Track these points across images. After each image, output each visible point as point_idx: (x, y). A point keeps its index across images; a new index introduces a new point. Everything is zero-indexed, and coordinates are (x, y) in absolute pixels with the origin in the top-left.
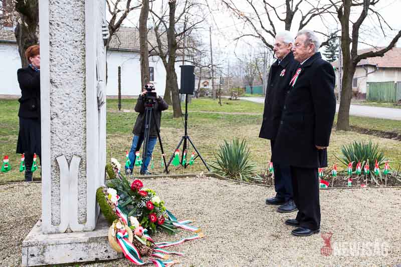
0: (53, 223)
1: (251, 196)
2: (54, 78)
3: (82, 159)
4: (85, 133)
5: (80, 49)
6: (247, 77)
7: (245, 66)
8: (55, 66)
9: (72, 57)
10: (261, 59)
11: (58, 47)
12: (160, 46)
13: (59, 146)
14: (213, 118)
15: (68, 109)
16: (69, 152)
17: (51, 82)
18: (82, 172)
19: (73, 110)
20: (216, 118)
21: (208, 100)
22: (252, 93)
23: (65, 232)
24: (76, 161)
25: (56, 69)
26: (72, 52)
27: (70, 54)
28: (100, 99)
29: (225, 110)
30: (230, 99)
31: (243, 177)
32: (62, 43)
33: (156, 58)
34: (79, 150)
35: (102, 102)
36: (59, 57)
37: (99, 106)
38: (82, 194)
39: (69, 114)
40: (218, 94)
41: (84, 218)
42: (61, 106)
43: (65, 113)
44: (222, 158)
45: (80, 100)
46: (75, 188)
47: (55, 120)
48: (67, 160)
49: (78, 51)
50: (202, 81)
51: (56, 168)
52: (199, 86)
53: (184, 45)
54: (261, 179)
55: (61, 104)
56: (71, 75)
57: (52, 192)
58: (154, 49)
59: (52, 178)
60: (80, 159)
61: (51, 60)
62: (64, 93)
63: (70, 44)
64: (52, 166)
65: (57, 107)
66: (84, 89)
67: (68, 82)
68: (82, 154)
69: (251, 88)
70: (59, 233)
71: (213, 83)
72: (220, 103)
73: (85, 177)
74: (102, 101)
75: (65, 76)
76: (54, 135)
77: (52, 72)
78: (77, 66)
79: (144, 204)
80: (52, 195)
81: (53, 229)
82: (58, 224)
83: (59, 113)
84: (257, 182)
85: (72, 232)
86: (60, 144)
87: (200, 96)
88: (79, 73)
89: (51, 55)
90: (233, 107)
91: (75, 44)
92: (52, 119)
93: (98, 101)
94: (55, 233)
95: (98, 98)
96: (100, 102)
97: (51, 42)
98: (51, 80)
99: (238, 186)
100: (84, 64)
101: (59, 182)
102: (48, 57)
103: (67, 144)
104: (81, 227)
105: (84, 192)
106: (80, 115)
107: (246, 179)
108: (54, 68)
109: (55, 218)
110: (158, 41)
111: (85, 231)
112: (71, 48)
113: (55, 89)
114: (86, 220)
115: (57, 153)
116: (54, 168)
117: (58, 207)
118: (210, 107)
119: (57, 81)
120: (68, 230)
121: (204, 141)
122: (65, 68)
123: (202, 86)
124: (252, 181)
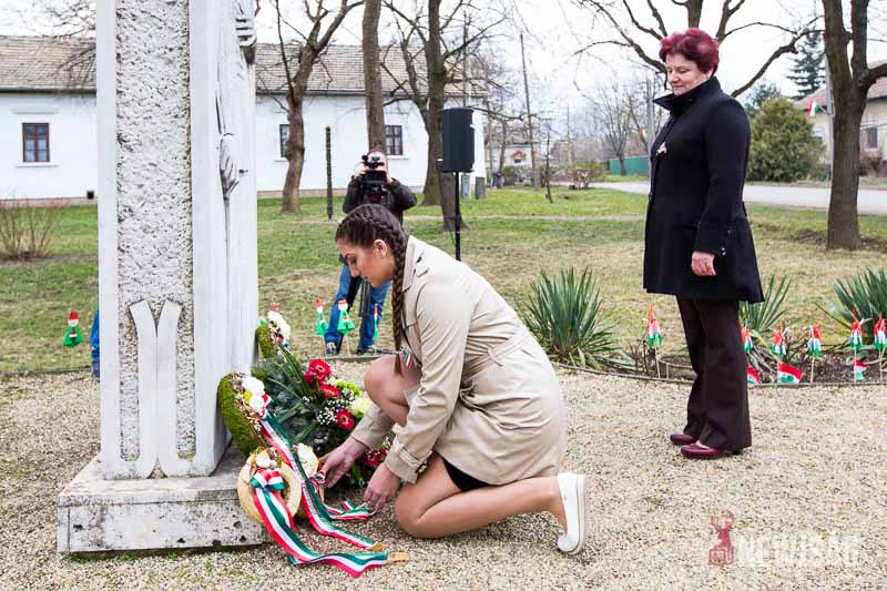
0: (123, 454)
1: (602, 401)
2: (126, 131)
3: (183, 309)
4: (191, 249)
5: (178, 65)
6: (610, 139)
7: (604, 115)
8: (126, 104)
9: (163, 84)
10: (641, 97)
11: (133, 63)
12: (413, 81)
13: (135, 280)
14: (531, 228)
15: (155, 198)
16: (157, 292)
17: (120, 139)
18: (185, 338)
19: (165, 200)
20: (538, 228)
21: (523, 191)
22: (623, 173)
23: (150, 477)
24: (171, 313)
25: (128, 111)
26: (163, 73)
27: (158, 77)
28: (226, 174)
29: (559, 210)
30: (573, 188)
31: (587, 358)
32: (143, 56)
33: (407, 105)
34: (178, 289)
35: (232, 183)
36: (135, 84)
37: (225, 191)
38: (186, 389)
39: (157, 210)
40: (544, 178)
41: (189, 446)
42: (140, 192)
43: (148, 207)
44: (535, 313)
45: (178, 176)
46: (169, 376)
47: (128, 223)
48: (153, 311)
49: (174, 71)
50: (509, 152)
51: (130, 328)
52: (502, 163)
53: (464, 75)
54: (633, 363)
55: (141, 186)
56: (161, 122)
57: (122, 384)
58: (400, 86)
59: (121, 353)
60: (179, 308)
61: (119, 92)
62: (147, 163)
63: (159, 56)
64: (121, 325)
65: (132, 192)
66: (188, 152)
67: (155, 138)
68: (185, 298)
69: (622, 161)
70: (137, 478)
71: (533, 153)
72: (549, 196)
73: (192, 349)
74: (232, 178)
75: (148, 126)
76: (126, 256)
77: (122, 117)
78: (174, 103)
79: (331, 415)
80: (121, 392)
81: (124, 469)
82: (136, 457)
83: (136, 206)
84: (623, 371)
85: (165, 476)
86: (139, 276)
87: (506, 184)
88: (176, 117)
89: (120, 82)
90: (580, 204)
91: (170, 55)
92: (120, 221)
93: (223, 180)
94: (129, 478)
95: (222, 172)
96: (228, 182)
97: (118, 55)
98: (119, 135)
99: (572, 378)
100: (187, 98)
101: (136, 360)
102: (114, 86)
103: (152, 276)
104: (184, 467)
105: (188, 385)
106: (179, 210)
107: (595, 363)
108: (126, 109)
109: (127, 444)
110: (410, 69)
111: (191, 476)
112: (161, 65)
113: (127, 155)
114: (194, 449)
115: (129, 296)
116: (125, 330)
117: (134, 418)
118: (526, 207)
119: (131, 134)
120: (157, 472)
121: (507, 281)
122: (148, 108)
123: (509, 162)
124: (608, 366)
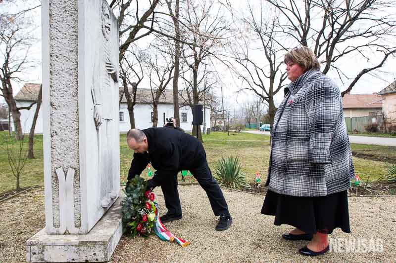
0: (54, 225)
2: (53, 101)
3: (76, 171)
4: (78, 148)
5: (74, 75)
8: (54, 91)
9: (68, 83)
11: (57, 75)
13: (58, 159)
15: (65, 128)
16: (66, 164)
17: (52, 105)
18: (77, 182)
19: (69, 129)
23: (64, 234)
24: (71, 172)
25: (55, 94)
26: (67, 78)
27: (66, 80)
31: (236, 185)
32: (60, 72)
34: (74, 163)
36: (57, 83)
38: (77, 201)
39: (66, 132)
42: (60, 125)
43: (62, 131)
45: (74, 119)
46: (71, 196)
47: (55, 137)
48: (64, 171)
49: (72, 78)
51: (56, 178)
54: (251, 187)
55: (60, 123)
56: (68, 98)
57: (53, 199)
59: (52, 187)
60: (74, 171)
61: (51, 86)
62: (62, 114)
63: (66, 72)
64: (52, 177)
65: (56, 125)
66: (78, 110)
67: (65, 104)
68: (76, 167)
70: (59, 234)
73: (79, 186)
75: (62, 100)
76: (54, 150)
77: (52, 96)
78: (72, 91)
80: (53, 202)
81: (54, 230)
82: (59, 226)
83: (58, 131)
84: (247, 190)
85: (70, 234)
86: (59, 158)
88: (73, 96)
89: (51, 82)
91: (71, 72)
92: (52, 136)
94: (56, 234)
97: (51, 72)
98: (51, 103)
99: (230, 193)
100: (77, 89)
101: (58, 190)
102: (49, 84)
103: (64, 158)
104: (77, 230)
106: (74, 133)
107: (239, 187)
109: (56, 221)
111: (80, 234)
112: (67, 75)
113: (54, 111)
114: (80, 224)
115: (56, 166)
116: (54, 179)
117: (58, 212)
119: (56, 104)
120: (67, 232)
122: (62, 92)
124: (244, 189)
